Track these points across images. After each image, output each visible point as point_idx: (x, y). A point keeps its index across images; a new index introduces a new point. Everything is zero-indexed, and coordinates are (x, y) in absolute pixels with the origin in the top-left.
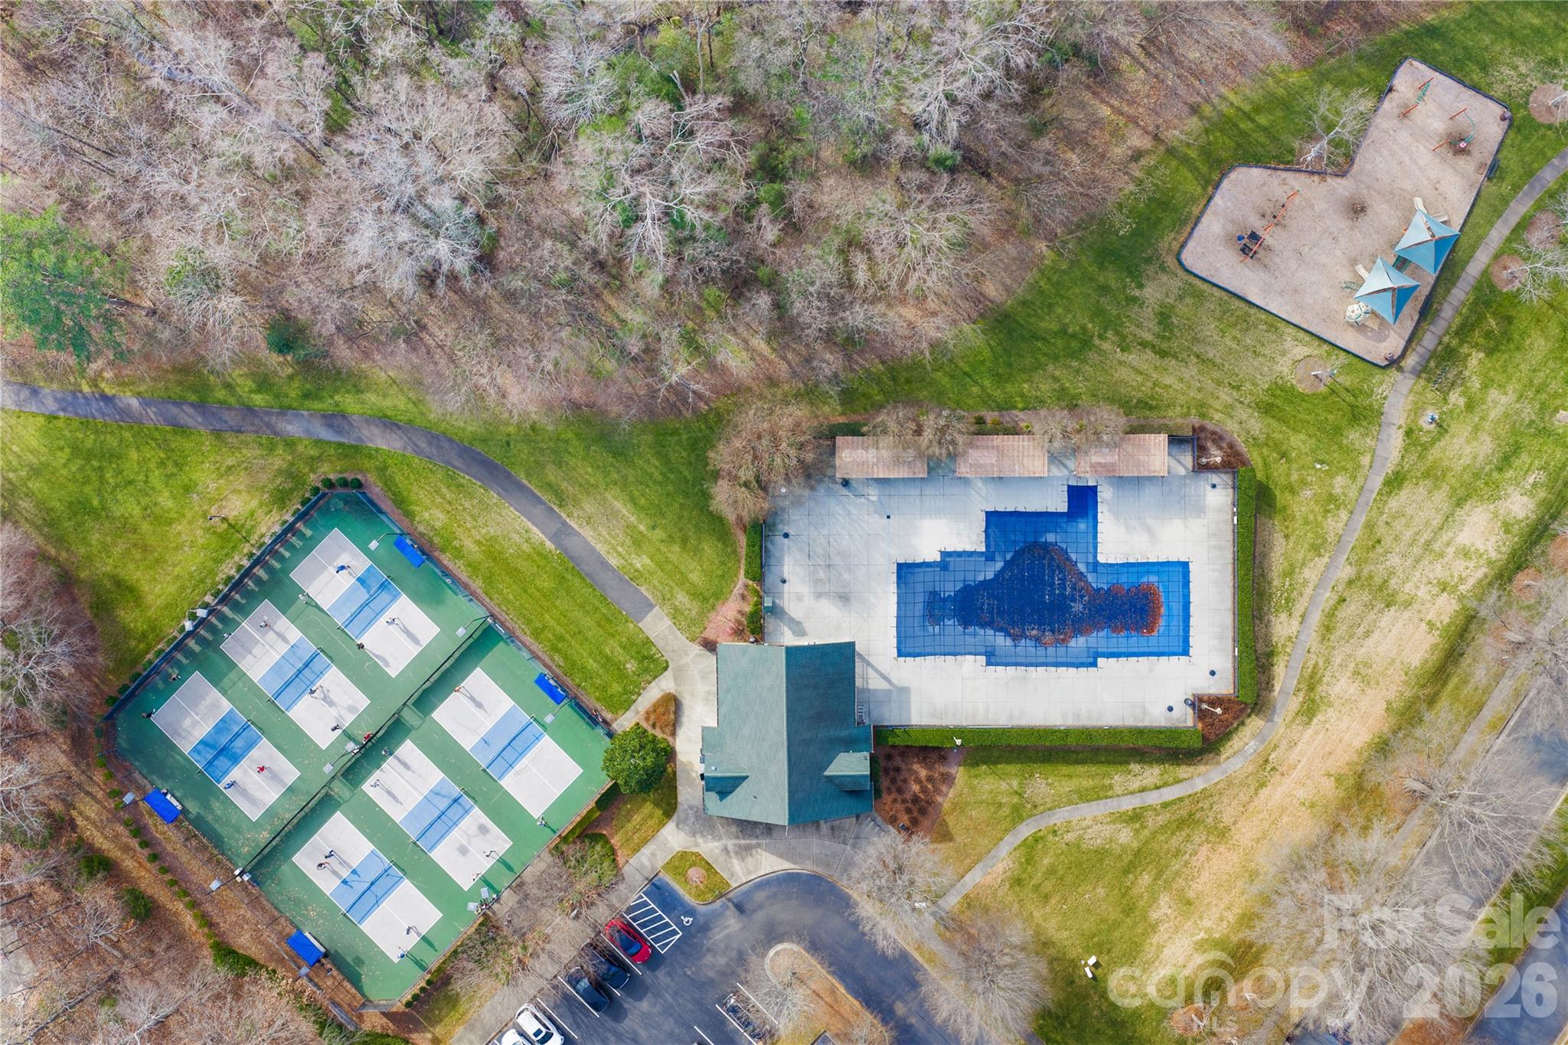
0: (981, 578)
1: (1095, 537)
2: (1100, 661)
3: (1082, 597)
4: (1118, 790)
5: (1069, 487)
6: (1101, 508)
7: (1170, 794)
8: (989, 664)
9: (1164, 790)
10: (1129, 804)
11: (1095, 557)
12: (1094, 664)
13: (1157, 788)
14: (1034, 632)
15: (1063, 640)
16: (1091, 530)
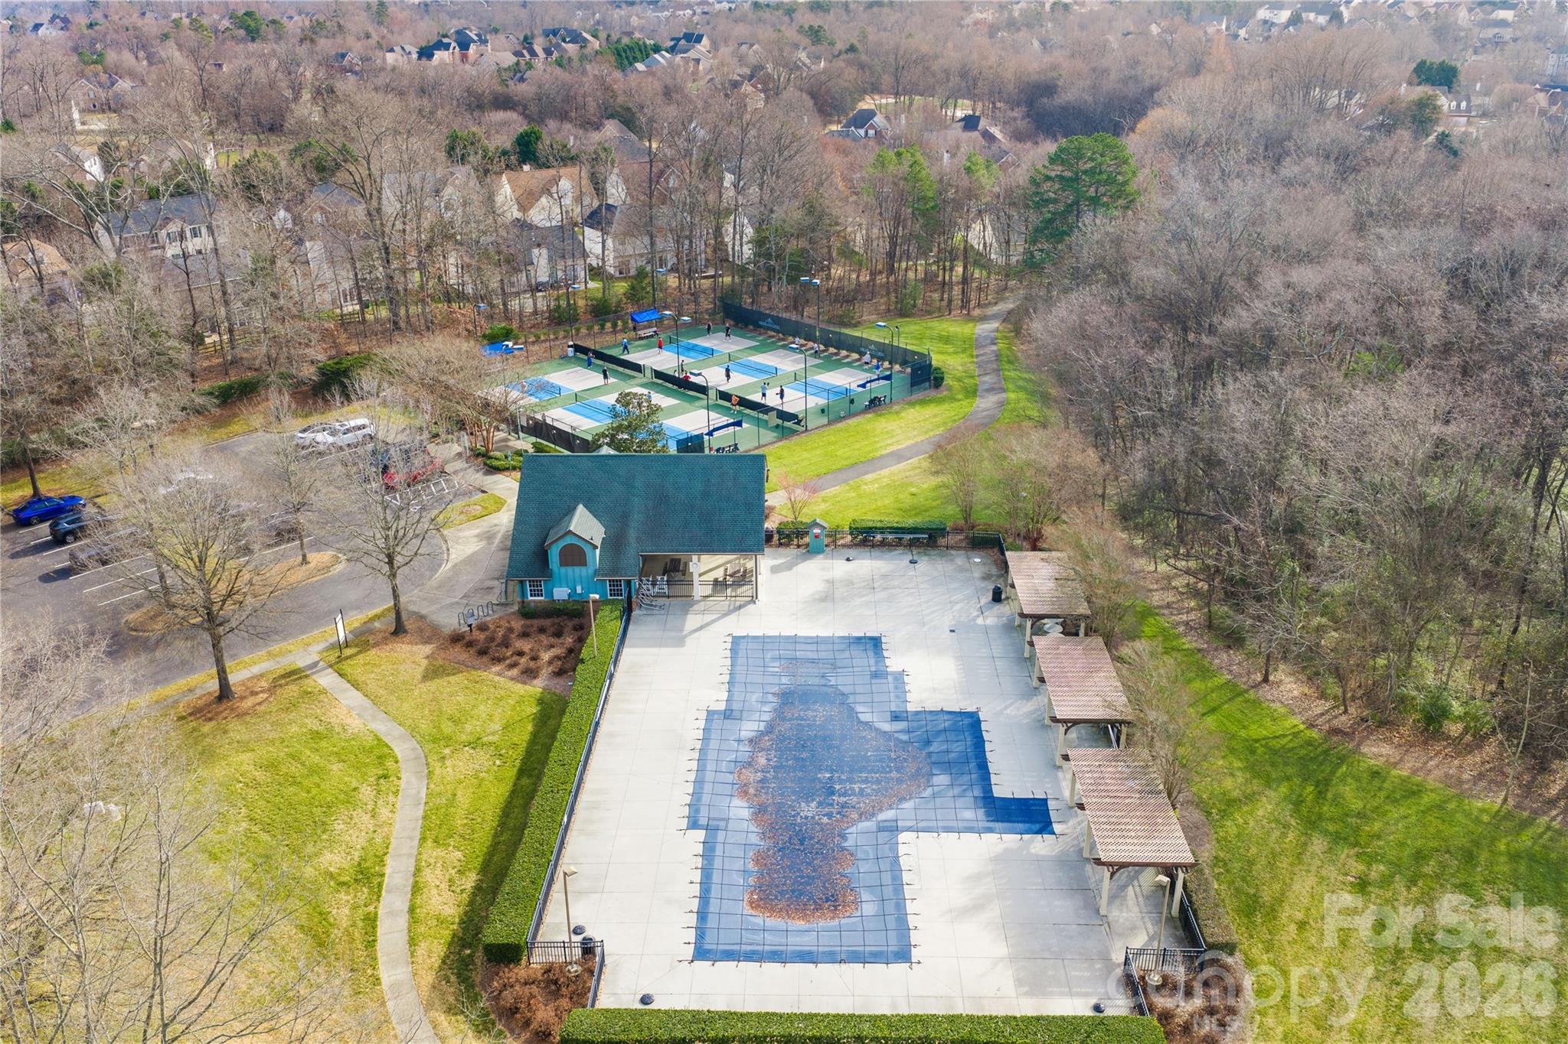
0: (859, 708)
1: (948, 830)
2: (700, 835)
3: (829, 815)
4: (431, 853)
5: (1045, 800)
6: (1011, 840)
7: (391, 931)
8: (711, 714)
9: (403, 921)
10: (396, 872)
11: (909, 829)
12: (693, 825)
13: (412, 910)
14: (762, 761)
15: (746, 793)
16: (961, 825)
